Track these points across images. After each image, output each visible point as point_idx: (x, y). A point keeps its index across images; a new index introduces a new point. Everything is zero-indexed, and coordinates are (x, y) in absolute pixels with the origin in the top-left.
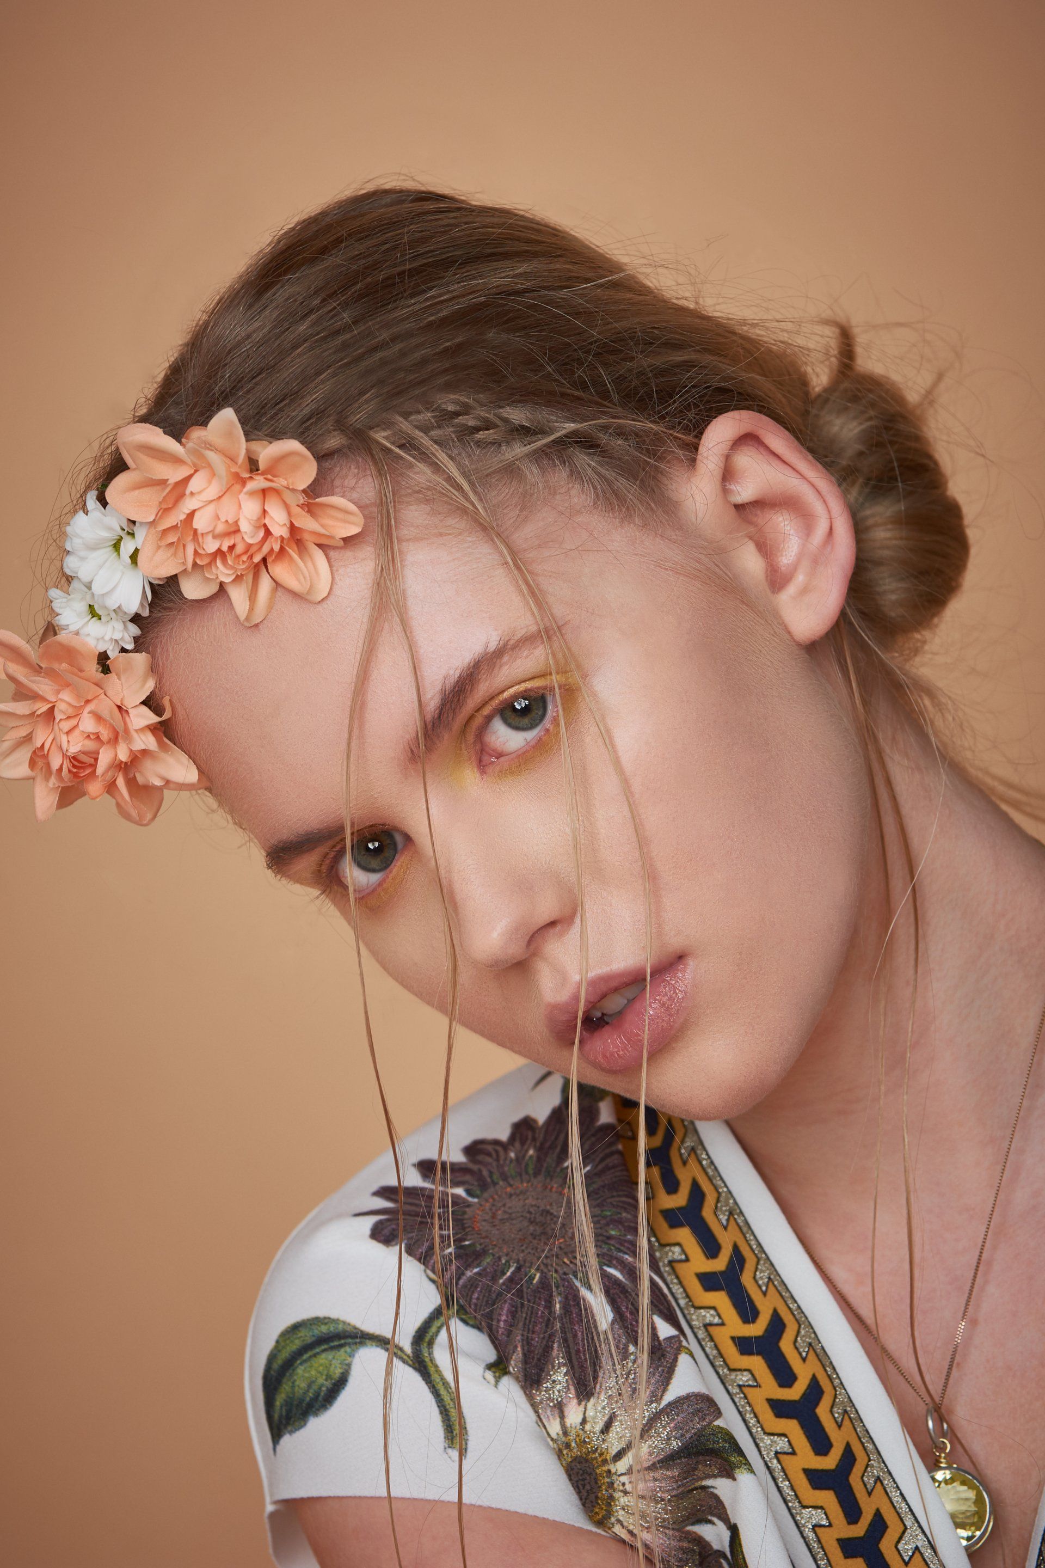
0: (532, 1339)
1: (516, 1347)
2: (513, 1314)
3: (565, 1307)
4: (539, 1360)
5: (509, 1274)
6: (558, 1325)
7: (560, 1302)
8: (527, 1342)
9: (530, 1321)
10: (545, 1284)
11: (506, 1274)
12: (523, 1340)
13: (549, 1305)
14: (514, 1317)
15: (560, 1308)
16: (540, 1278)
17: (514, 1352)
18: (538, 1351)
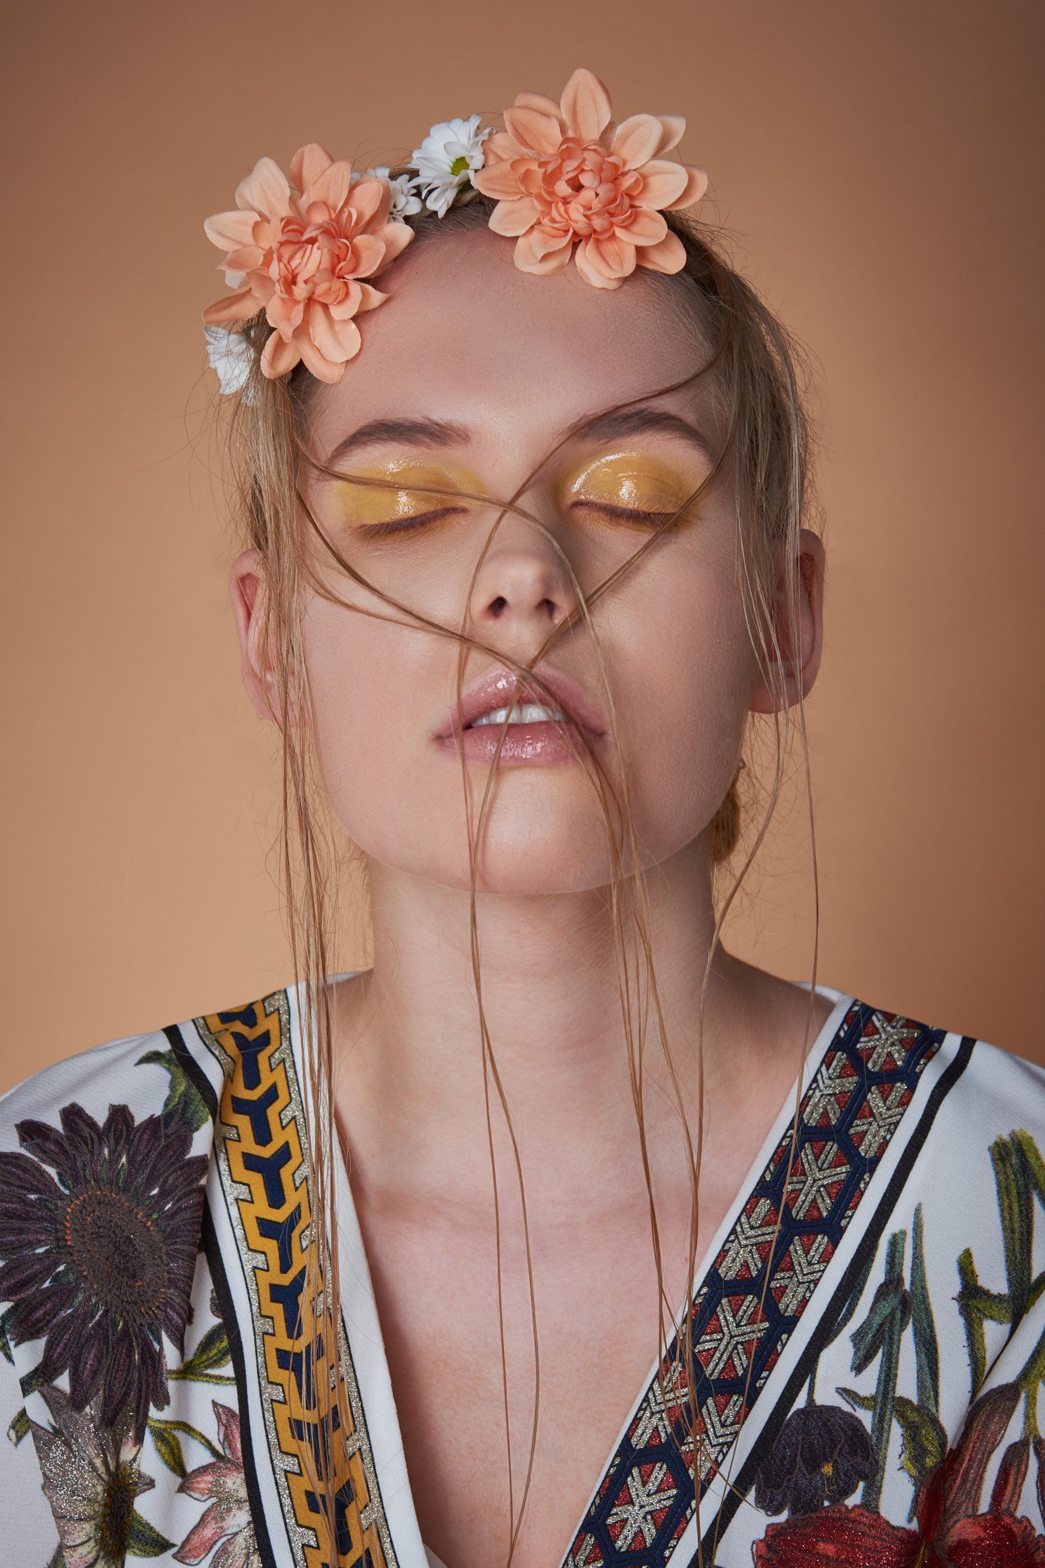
0: (114, 1386)
1: (99, 1390)
2: (99, 1359)
3: (142, 1359)
4: (117, 1405)
5: (97, 1318)
6: (136, 1375)
7: (138, 1353)
8: (109, 1388)
9: (113, 1369)
10: (125, 1331)
11: (94, 1317)
12: (105, 1385)
13: (130, 1355)
14: (99, 1362)
15: (139, 1359)
16: (123, 1325)
17: (96, 1394)
18: (117, 1397)
